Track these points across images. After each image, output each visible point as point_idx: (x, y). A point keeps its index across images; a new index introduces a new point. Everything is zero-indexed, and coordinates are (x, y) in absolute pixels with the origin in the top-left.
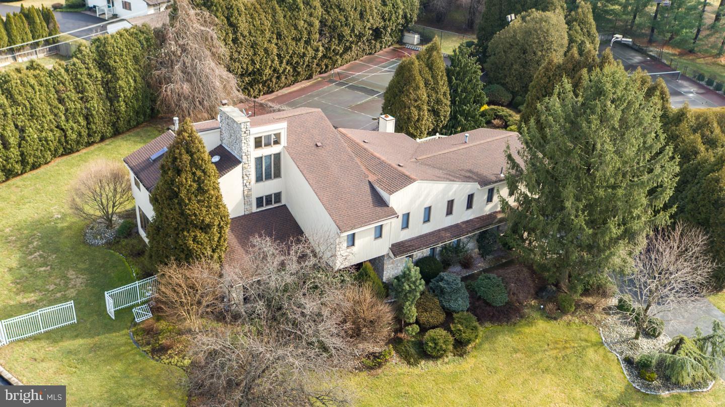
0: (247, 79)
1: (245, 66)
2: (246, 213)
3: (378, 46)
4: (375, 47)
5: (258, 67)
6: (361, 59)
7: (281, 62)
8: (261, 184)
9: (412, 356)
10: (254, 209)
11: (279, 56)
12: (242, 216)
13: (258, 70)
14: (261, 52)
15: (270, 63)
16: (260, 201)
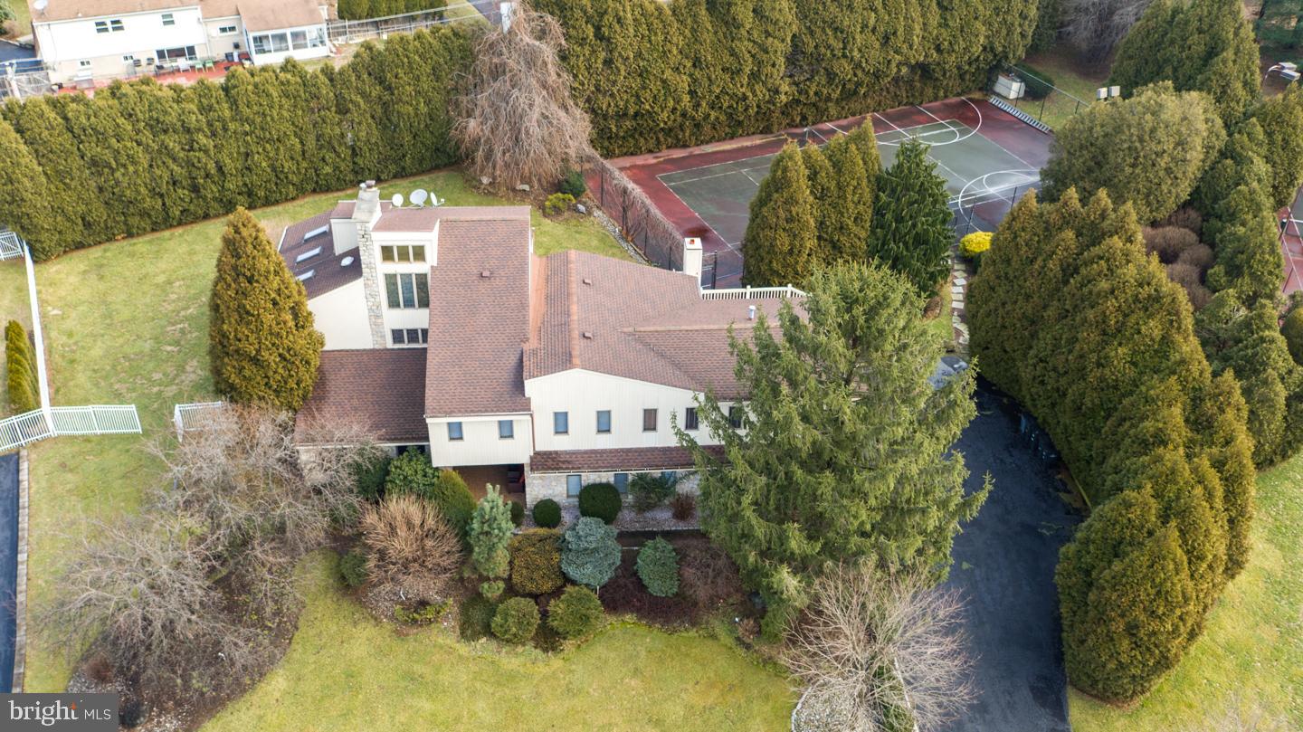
0: (628, 123)
1: (621, 104)
2: (377, 347)
3: (929, 92)
4: (921, 94)
5: (648, 107)
6: (889, 110)
7: (697, 106)
8: (396, 312)
9: (471, 625)
10: (390, 344)
11: (692, 93)
12: (371, 350)
13: (648, 111)
14: (655, 86)
15: (671, 103)
16: (397, 335)
